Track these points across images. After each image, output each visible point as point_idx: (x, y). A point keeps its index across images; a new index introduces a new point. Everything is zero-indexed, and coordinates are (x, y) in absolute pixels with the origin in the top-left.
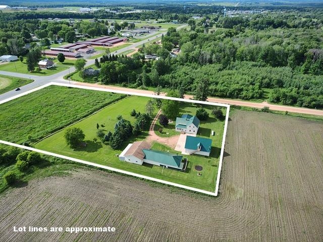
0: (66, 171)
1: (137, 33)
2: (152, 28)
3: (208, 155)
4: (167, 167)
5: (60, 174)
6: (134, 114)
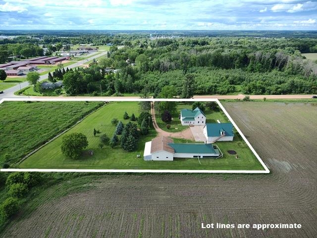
0: (85, 185)
1: (76, 53)
2: (90, 49)
3: (232, 140)
4: (202, 157)
5: (79, 190)
6: (126, 117)
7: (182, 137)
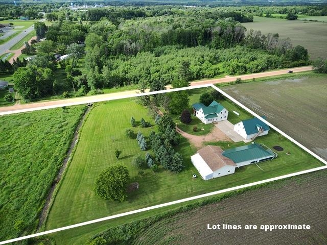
3: (267, 133)
4: (258, 161)
7: (218, 140)
